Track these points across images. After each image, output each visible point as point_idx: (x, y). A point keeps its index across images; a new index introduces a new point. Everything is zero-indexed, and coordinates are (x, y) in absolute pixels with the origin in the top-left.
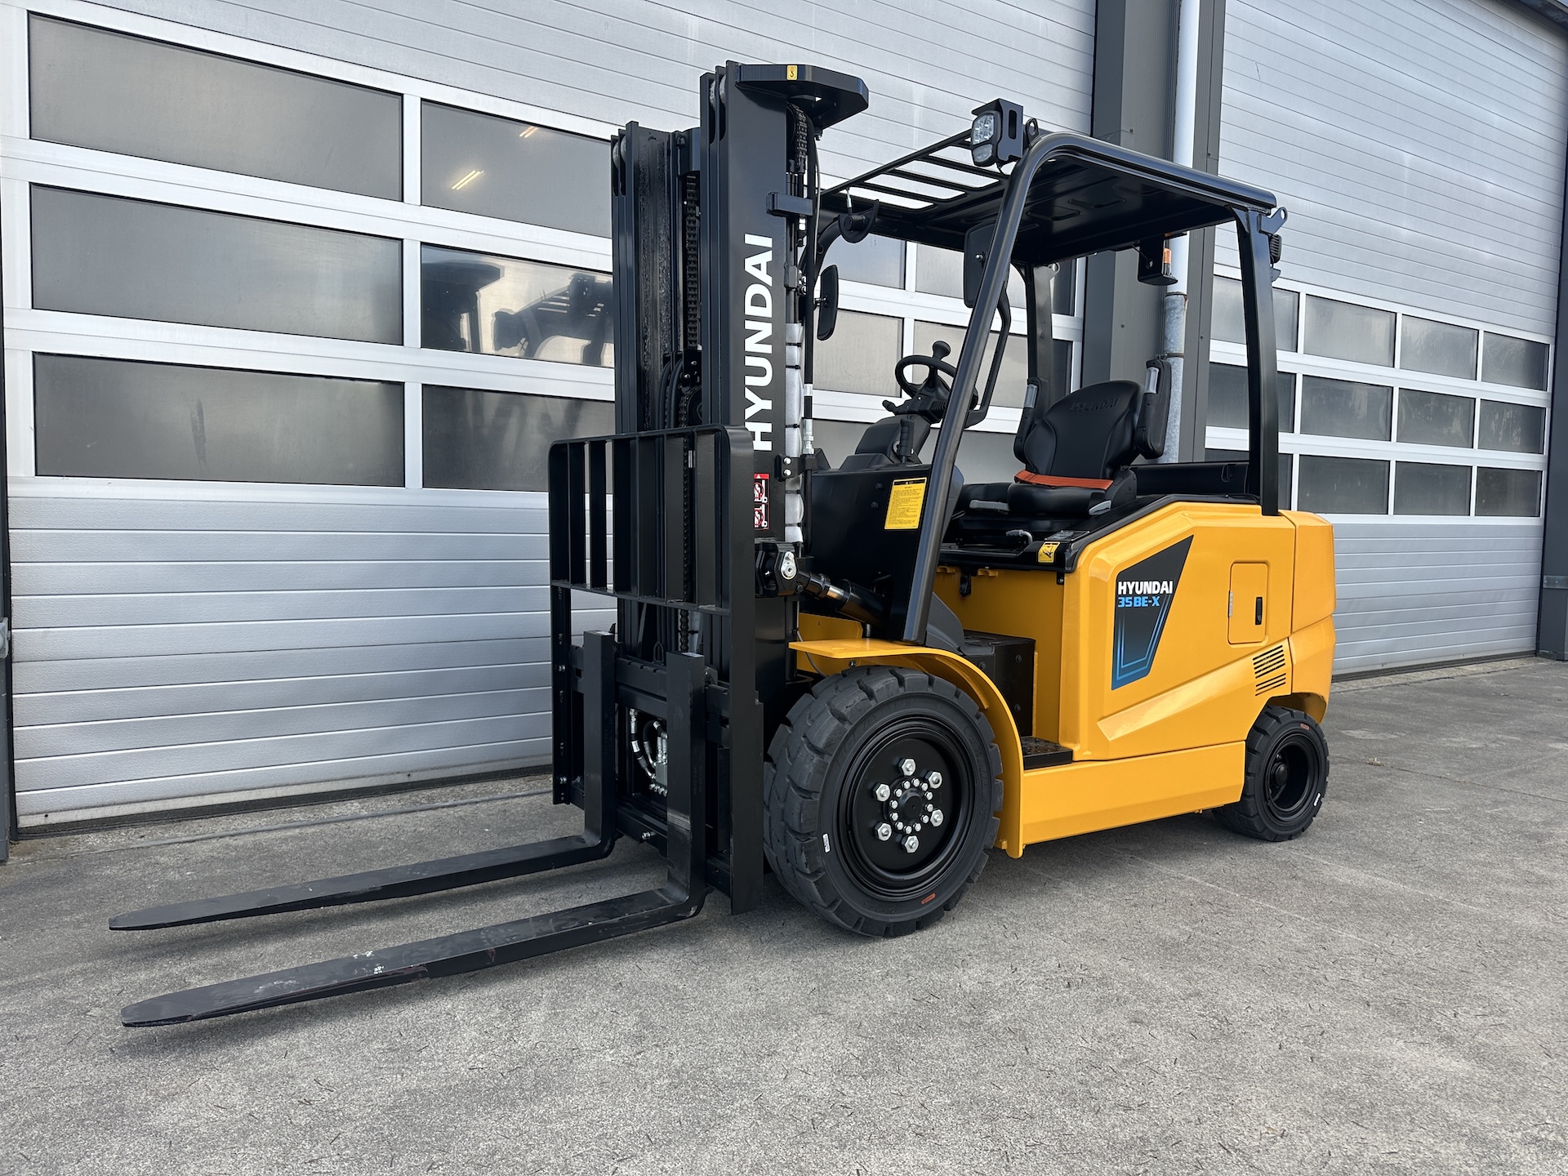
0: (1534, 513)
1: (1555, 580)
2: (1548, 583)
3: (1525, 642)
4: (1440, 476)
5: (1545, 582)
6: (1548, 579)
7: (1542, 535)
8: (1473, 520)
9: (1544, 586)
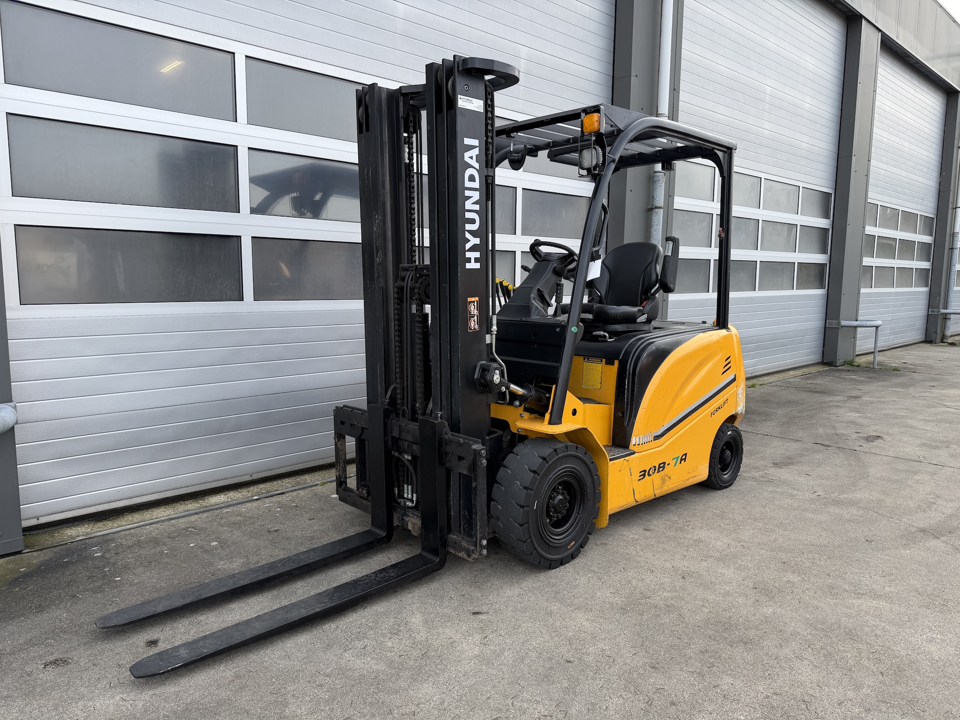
0: (822, 287)
1: (832, 322)
2: (829, 325)
3: (817, 358)
4: (780, 269)
5: (827, 324)
6: (829, 322)
7: (826, 299)
8: (796, 292)
9: (827, 326)
